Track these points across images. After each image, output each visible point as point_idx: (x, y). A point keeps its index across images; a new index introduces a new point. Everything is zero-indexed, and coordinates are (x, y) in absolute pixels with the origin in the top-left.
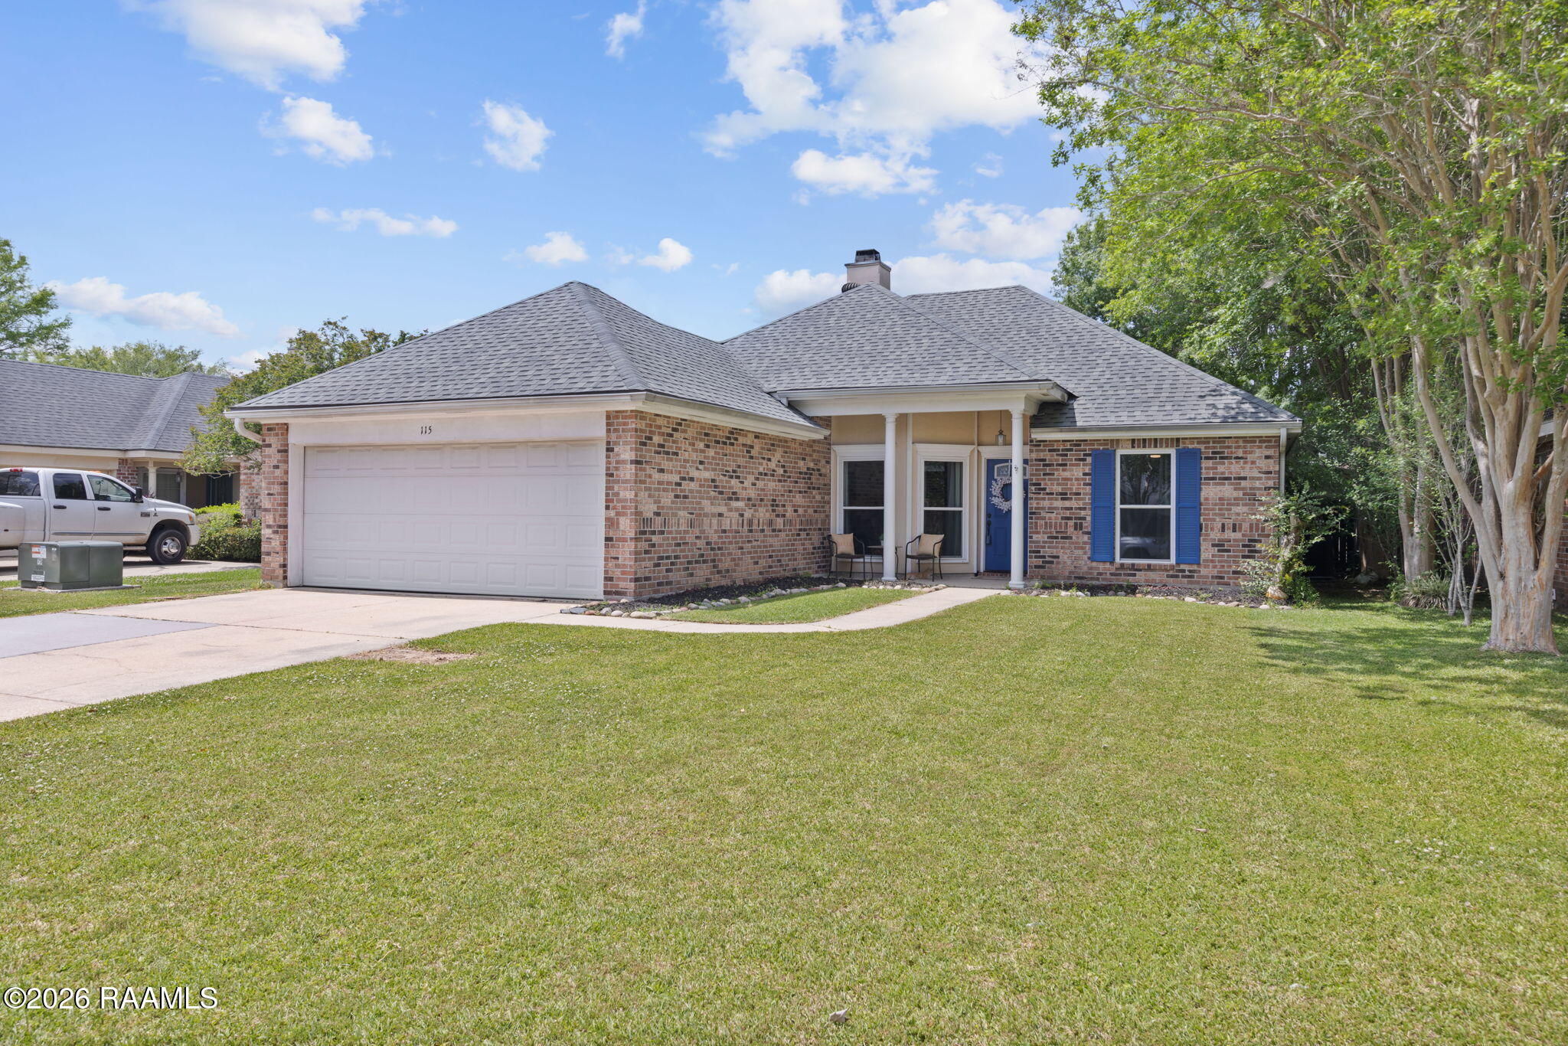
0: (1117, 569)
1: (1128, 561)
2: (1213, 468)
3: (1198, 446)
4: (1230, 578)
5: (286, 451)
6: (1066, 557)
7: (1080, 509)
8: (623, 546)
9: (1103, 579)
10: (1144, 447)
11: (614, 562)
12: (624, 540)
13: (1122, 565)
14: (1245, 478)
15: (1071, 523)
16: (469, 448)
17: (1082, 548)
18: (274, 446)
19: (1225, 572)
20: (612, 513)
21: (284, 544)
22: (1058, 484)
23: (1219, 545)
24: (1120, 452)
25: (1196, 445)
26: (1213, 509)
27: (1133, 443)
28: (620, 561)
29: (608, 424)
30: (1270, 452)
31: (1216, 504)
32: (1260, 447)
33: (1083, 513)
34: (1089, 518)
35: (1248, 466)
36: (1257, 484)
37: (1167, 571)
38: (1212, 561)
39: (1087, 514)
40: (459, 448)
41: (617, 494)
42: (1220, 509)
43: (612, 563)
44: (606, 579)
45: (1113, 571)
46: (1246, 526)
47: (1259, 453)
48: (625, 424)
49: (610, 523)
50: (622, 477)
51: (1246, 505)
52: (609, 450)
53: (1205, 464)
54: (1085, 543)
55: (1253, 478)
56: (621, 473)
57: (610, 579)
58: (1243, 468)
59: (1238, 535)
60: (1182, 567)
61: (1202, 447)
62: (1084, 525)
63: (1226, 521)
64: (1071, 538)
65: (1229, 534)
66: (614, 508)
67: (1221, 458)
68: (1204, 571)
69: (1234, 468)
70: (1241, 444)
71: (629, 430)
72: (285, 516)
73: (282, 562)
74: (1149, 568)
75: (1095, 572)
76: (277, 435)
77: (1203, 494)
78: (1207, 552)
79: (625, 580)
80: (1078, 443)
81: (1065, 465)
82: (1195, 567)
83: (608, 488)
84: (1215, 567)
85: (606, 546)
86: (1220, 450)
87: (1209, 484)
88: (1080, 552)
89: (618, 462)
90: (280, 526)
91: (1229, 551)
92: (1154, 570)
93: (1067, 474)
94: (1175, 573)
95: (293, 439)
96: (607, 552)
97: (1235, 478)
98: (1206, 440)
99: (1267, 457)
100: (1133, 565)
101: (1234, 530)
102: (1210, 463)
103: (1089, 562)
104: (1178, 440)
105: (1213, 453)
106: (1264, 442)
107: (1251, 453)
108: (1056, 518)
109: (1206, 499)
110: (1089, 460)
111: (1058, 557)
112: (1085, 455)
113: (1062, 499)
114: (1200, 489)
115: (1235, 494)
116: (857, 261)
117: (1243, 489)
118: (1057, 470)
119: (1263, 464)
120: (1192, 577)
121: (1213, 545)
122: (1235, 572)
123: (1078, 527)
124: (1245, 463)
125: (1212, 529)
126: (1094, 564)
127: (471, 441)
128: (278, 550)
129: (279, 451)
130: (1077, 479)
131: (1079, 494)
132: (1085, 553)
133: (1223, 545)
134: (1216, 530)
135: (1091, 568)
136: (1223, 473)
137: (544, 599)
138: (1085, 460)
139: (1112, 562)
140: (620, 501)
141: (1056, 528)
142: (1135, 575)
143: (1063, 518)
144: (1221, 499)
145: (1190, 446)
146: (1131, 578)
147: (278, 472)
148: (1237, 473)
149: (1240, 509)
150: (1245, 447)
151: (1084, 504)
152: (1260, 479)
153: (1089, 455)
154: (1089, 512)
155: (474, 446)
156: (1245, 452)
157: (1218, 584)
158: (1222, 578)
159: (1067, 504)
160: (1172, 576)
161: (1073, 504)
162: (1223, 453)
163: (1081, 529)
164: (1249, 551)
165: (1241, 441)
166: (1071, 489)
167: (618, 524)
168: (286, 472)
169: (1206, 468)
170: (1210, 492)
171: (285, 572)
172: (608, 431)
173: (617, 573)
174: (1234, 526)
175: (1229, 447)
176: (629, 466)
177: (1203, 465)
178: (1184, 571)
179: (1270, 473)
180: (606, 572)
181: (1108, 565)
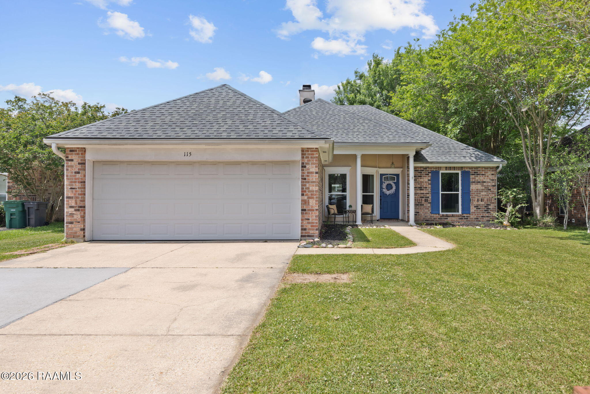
0: (441, 217)
1: (445, 213)
2: (474, 178)
3: (469, 170)
4: (480, 219)
5: (84, 164)
6: (422, 212)
7: (427, 194)
8: (312, 213)
9: (436, 221)
10: (450, 170)
11: (307, 221)
12: (313, 210)
13: (443, 215)
14: (485, 182)
15: (423, 199)
16: (210, 164)
17: (428, 209)
18: (75, 161)
19: (479, 217)
20: (305, 198)
21: (83, 217)
22: (418, 184)
23: (477, 207)
24: (441, 172)
25: (468, 170)
26: (475, 194)
27: (446, 168)
28: (310, 221)
29: (302, 154)
30: (493, 173)
31: (475, 192)
32: (490, 171)
33: (428, 195)
34: (430, 197)
35: (486, 177)
36: (489, 184)
37: (459, 217)
38: (474, 213)
39: (429, 195)
40: (204, 164)
41: (309, 188)
42: (477, 193)
43: (305, 222)
44: (302, 229)
45: (439, 217)
46: (485, 199)
47: (489, 173)
48: (312, 154)
49: (304, 202)
50: (311, 180)
51: (485, 192)
52: (303, 167)
53: (472, 177)
54: (429, 207)
55: (488, 182)
56: (310, 178)
57: (305, 229)
58: (484, 178)
59: (483, 203)
60: (464, 215)
61: (470, 170)
62: (429, 200)
63: (479, 198)
64: (424, 205)
65: (480, 203)
66: (307, 195)
67: (477, 174)
68: (471, 216)
69: (481, 178)
70: (484, 169)
71: (314, 158)
72: (84, 201)
73: (82, 227)
74: (453, 216)
75: (433, 218)
76: (78, 154)
77: (471, 188)
78: (473, 209)
79: (313, 230)
80: (426, 168)
81: (421, 176)
82: (468, 215)
83: (302, 185)
84: (475, 215)
85: (302, 213)
86: (477, 171)
87: (473, 184)
88: (427, 210)
89: (308, 173)
90: (81, 207)
91: (480, 209)
92: (454, 217)
93: (422, 180)
94: (461, 218)
95: (89, 157)
96: (302, 216)
97: (482, 182)
98: (471, 168)
99: (492, 174)
100: (447, 215)
101: (482, 201)
102: (473, 176)
103: (430, 214)
104: (462, 167)
105: (474, 173)
106: (491, 169)
107: (487, 173)
108: (418, 197)
109: (472, 190)
110: (430, 174)
111: (419, 213)
112: (428, 173)
113: (420, 190)
114: (470, 186)
115: (482, 188)
116: (303, 89)
117: (485, 186)
118: (418, 178)
119: (491, 177)
120: (468, 219)
121: (475, 207)
122: (482, 217)
123: (426, 201)
124: (485, 176)
125: (474, 201)
126: (432, 215)
127: (212, 161)
128: (79, 220)
129: (79, 164)
130: (426, 182)
131: (426, 188)
132: (429, 211)
133: (478, 207)
134: (476, 201)
135: (431, 217)
136: (478, 180)
137: (266, 241)
138: (428, 175)
139: (439, 214)
140: (309, 191)
141: (418, 201)
142: (447, 219)
143: (420, 197)
144: (477, 190)
145: (466, 170)
146: (446, 220)
147: (78, 176)
148: (482, 180)
149: (484, 193)
150: (485, 171)
151: (428, 192)
152: (490, 182)
153: (430, 173)
154: (430, 195)
155: (214, 164)
156: (485, 173)
157: (477, 221)
158: (478, 219)
159: (422, 192)
160: (461, 219)
161: (424, 192)
162: (477, 172)
163: (427, 201)
164: (487, 209)
165: (484, 168)
166: (423, 186)
167: (309, 202)
168: (85, 176)
169: (472, 178)
170: (473, 187)
171: (84, 233)
172: (303, 158)
173: (309, 226)
174: (482, 199)
175: (480, 171)
176: (314, 175)
177: (471, 177)
178: (465, 217)
179: (493, 180)
180: (302, 226)
181: (437, 215)
